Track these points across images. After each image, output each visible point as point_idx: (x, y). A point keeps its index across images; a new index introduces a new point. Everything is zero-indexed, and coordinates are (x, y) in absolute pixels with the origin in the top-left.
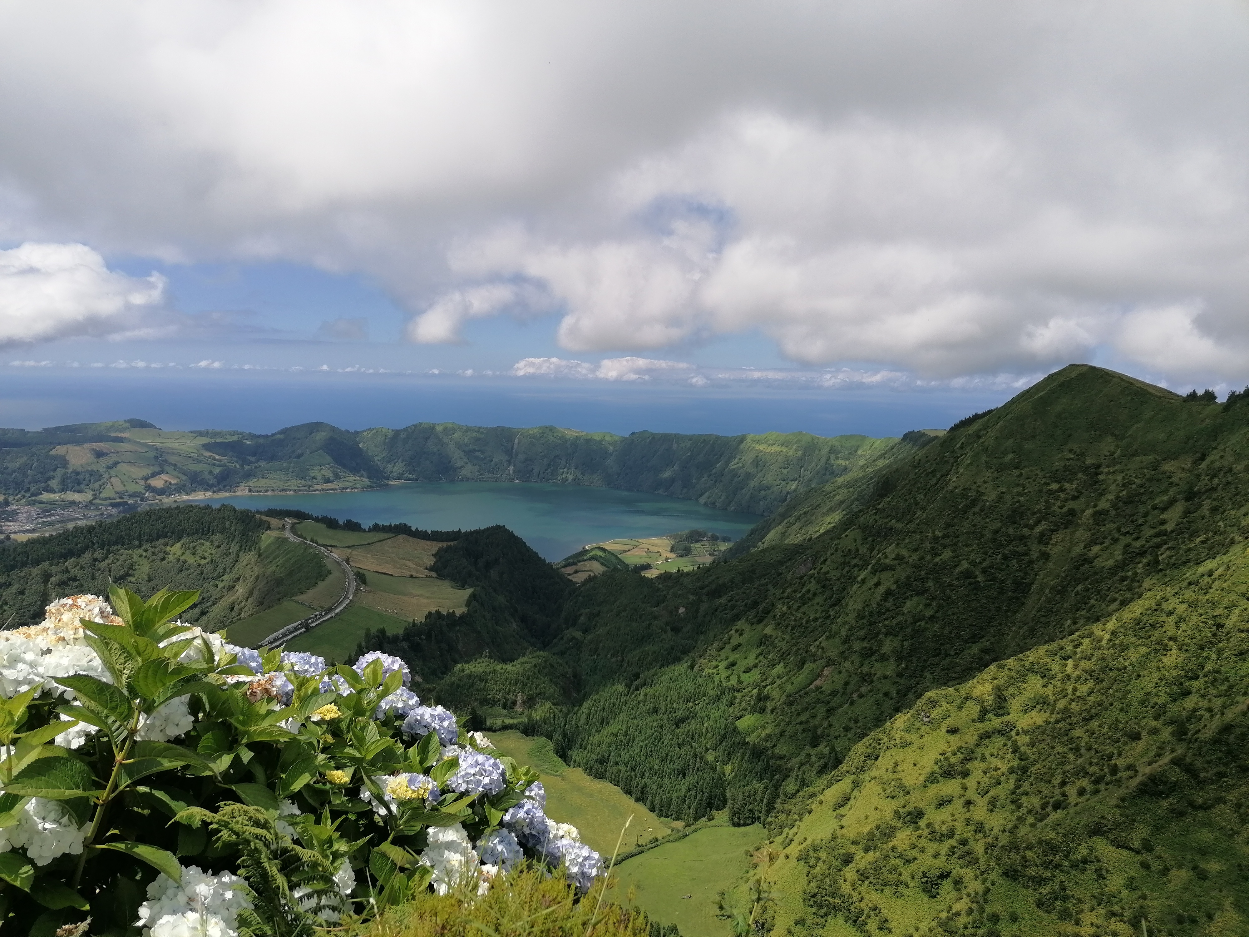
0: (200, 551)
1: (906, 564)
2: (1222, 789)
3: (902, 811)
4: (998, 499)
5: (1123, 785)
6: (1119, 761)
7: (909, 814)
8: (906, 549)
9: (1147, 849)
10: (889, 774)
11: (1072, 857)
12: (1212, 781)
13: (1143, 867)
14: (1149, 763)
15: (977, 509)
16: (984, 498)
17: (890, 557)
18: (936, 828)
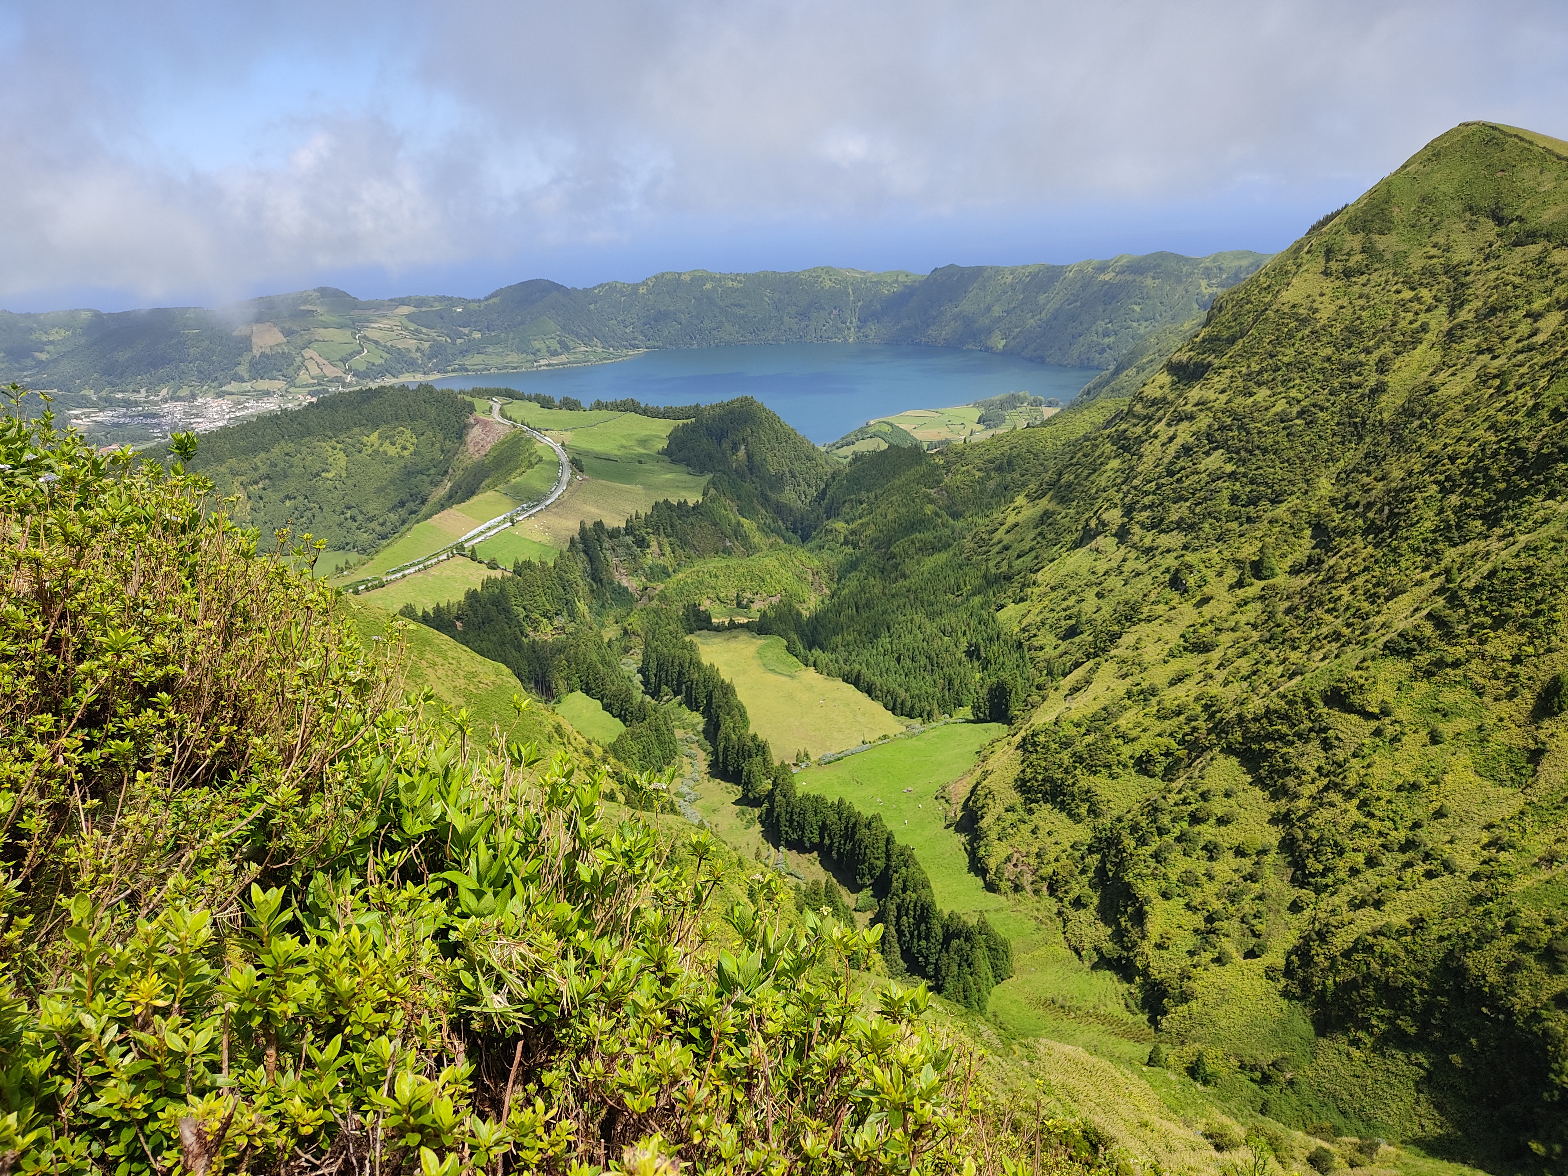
0: (400, 441)
1: (1209, 409)
2: (1482, 642)
3: (1135, 689)
4: (1335, 316)
5: (1371, 645)
6: (1377, 619)
7: (1142, 692)
8: (1212, 390)
9: (1385, 712)
10: (1129, 651)
11: (1302, 726)
12: (1471, 634)
13: (1378, 733)
14: (1406, 618)
15: (1307, 332)
16: (1318, 316)
17: (1192, 401)
18: (1167, 704)
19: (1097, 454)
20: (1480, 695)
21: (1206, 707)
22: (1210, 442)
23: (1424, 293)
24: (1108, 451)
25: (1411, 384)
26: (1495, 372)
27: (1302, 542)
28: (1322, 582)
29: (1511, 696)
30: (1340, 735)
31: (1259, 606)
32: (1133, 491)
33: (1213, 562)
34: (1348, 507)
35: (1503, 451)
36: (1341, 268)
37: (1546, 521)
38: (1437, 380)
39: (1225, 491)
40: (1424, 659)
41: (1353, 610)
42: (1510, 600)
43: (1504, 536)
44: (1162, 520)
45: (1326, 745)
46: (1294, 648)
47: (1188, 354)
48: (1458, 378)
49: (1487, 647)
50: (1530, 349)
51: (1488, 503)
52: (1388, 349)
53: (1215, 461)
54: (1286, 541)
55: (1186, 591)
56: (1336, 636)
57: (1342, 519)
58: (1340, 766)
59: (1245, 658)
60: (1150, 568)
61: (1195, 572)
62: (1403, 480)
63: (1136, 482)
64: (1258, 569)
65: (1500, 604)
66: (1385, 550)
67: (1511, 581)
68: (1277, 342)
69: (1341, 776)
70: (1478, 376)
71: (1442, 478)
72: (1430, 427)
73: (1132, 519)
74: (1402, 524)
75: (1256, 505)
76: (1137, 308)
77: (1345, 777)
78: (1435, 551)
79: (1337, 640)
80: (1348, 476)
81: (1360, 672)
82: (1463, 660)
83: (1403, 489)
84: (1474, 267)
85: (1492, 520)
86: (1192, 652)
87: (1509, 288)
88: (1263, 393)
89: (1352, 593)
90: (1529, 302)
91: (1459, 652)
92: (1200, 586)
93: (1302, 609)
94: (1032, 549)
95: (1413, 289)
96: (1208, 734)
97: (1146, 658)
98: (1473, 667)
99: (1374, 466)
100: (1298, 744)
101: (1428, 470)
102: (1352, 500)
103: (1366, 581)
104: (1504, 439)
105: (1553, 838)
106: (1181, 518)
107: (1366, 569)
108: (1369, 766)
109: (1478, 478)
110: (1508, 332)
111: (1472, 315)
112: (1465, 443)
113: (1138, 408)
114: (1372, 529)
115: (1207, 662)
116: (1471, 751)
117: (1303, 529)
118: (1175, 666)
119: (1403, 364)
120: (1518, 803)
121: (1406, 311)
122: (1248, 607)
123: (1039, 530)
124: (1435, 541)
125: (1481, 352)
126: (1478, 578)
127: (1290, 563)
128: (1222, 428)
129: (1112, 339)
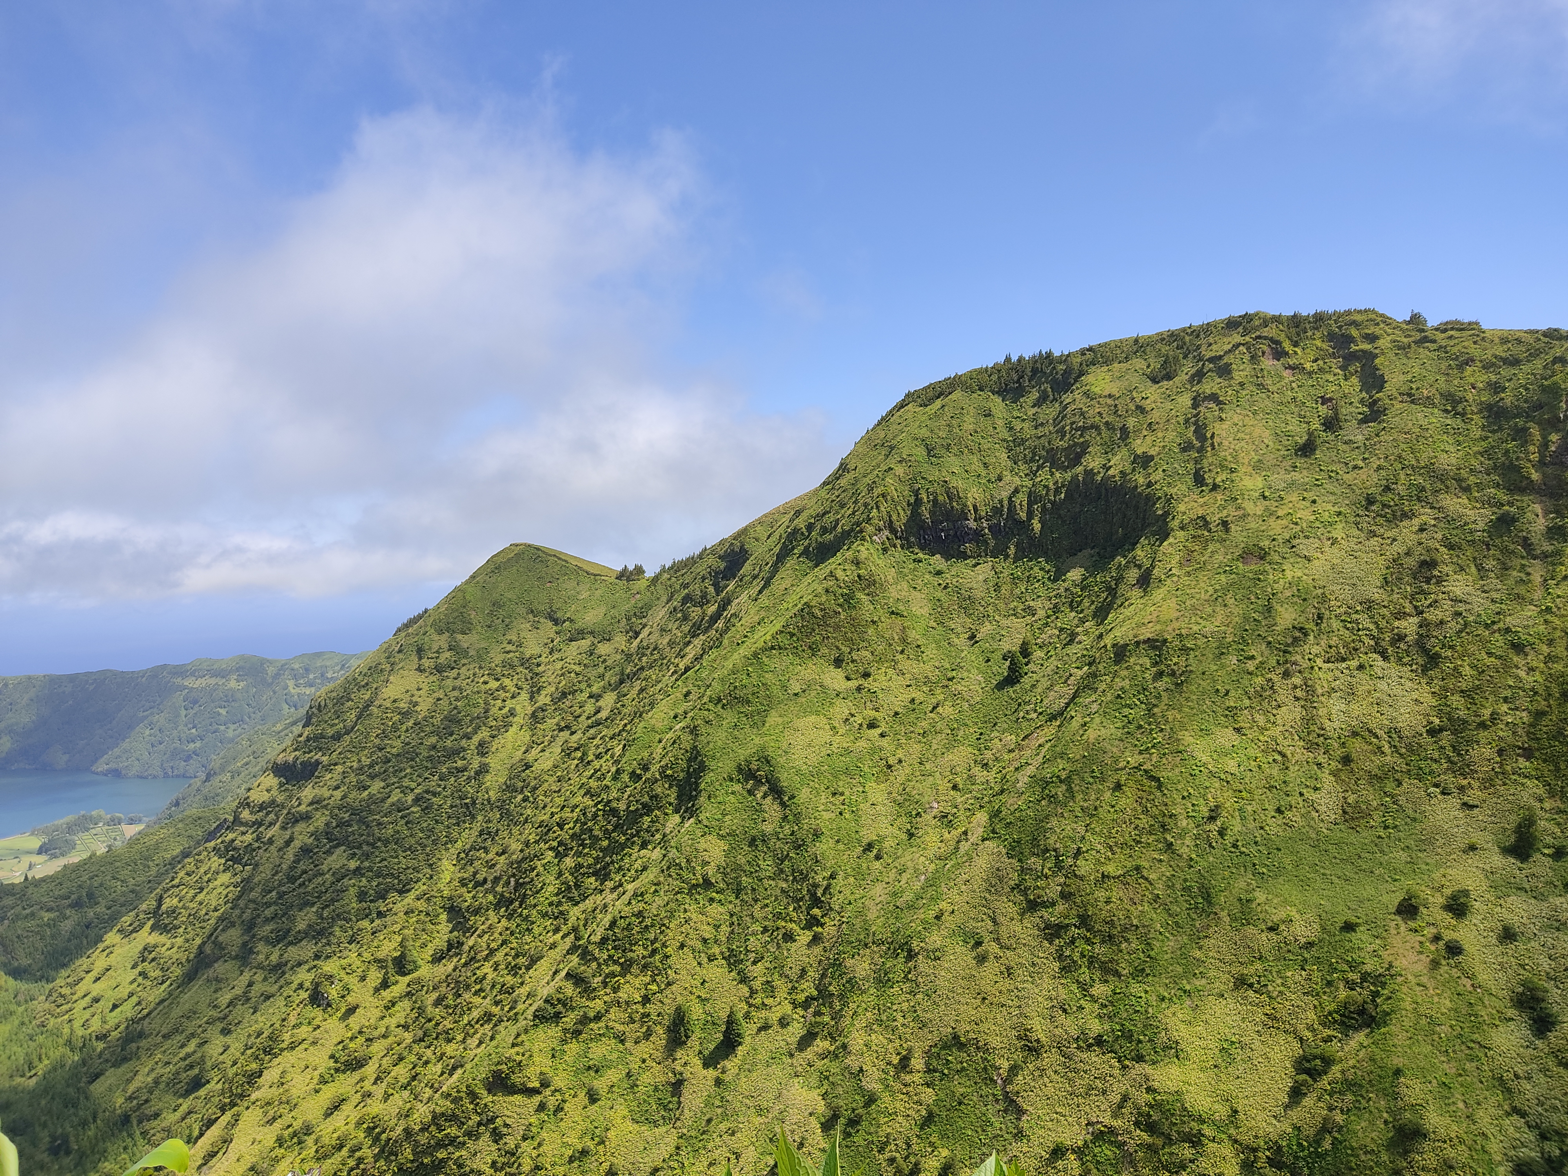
1: (325, 807)
2: (616, 990)
3: (286, 1133)
4: (434, 708)
5: (521, 1018)
6: (522, 990)
7: (295, 1134)
8: (325, 788)
9: (545, 1084)
10: (274, 1089)
11: (470, 1123)
12: (605, 984)
13: (542, 1107)
14: (548, 983)
15: (410, 724)
16: (418, 708)
17: (306, 802)
18: (326, 1140)
19: (202, 870)
20: (622, 1042)
21: (369, 1130)
22: (330, 840)
23: (507, 682)
24: (214, 866)
25: (509, 763)
26: (575, 745)
27: (439, 927)
28: (465, 964)
29: (648, 1035)
30: (508, 1121)
31: (406, 1004)
32: (252, 906)
33: (354, 967)
34: (478, 884)
35: (601, 813)
36: (432, 665)
37: (645, 869)
38: (530, 757)
39: (351, 889)
40: (570, 1019)
41: (499, 986)
42: (631, 944)
43: (615, 889)
44: (289, 931)
45: (497, 1137)
46: (449, 1041)
47: (293, 754)
48: (547, 754)
49: (620, 994)
50: (598, 723)
51: (597, 860)
52: (485, 733)
53: (337, 859)
54: (424, 930)
55: (329, 1005)
56: (488, 1017)
57: (474, 897)
58: (513, 1154)
59: (402, 1065)
60: (281, 987)
61: (336, 982)
62: (522, 851)
63: (253, 895)
64: (402, 965)
65: (624, 951)
66: (518, 920)
67: (629, 928)
68: (384, 735)
69: (516, 1165)
70: (563, 751)
71: (555, 844)
72: (531, 799)
73: (254, 936)
74: (528, 892)
75: (384, 898)
76: (223, 711)
77: (520, 1165)
78: (561, 913)
79: (489, 1020)
80: (467, 855)
81: (516, 1049)
82: (603, 1011)
83: (524, 859)
84: (543, 659)
85: (603, 875)
86: (344, 1072)
87: (573, 675)
88: (376, 786)
89: (495, 970)
90: (589, 686)
91: (598, 1005)
92: (343, 997)
93: (450, 997)
94: (131, 995)
95: (497, 680)
96: (376, 1162)
97: (295, 1092)
98: (612, 1016)
99: (489, 842)
100: (470, 1144)
101: (543, 838)
102: (480, 877)
103: (506, 955)
104: (599, 802)
105: (706, 1164)
106: (309, 926)
107: (504, 942)
108: (540, 1145)
109: (585, 839)
110: (579, 711)
111: (549, 698)
112: (569, 810)
113: (245, 815)
114: (502, 902)
115: (362, 1080)
116: (625, 1100)
117: (438, 915)
118: (329, 1093)
119: (500, 746)
120: (672, 1140)
121: (495, 699)
122: (397, 1008)
123: (139, 969)
124: (560, 903)
125: (561, 730)
126: (602, 930)
127: (431, 952)
128: (341, 824)
129: (198, 744)
